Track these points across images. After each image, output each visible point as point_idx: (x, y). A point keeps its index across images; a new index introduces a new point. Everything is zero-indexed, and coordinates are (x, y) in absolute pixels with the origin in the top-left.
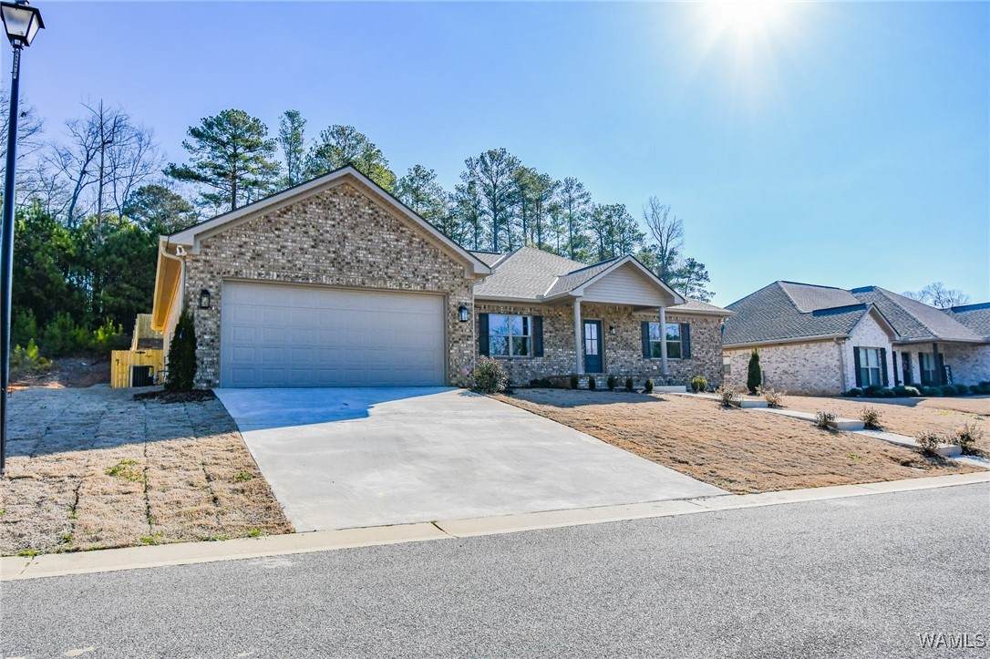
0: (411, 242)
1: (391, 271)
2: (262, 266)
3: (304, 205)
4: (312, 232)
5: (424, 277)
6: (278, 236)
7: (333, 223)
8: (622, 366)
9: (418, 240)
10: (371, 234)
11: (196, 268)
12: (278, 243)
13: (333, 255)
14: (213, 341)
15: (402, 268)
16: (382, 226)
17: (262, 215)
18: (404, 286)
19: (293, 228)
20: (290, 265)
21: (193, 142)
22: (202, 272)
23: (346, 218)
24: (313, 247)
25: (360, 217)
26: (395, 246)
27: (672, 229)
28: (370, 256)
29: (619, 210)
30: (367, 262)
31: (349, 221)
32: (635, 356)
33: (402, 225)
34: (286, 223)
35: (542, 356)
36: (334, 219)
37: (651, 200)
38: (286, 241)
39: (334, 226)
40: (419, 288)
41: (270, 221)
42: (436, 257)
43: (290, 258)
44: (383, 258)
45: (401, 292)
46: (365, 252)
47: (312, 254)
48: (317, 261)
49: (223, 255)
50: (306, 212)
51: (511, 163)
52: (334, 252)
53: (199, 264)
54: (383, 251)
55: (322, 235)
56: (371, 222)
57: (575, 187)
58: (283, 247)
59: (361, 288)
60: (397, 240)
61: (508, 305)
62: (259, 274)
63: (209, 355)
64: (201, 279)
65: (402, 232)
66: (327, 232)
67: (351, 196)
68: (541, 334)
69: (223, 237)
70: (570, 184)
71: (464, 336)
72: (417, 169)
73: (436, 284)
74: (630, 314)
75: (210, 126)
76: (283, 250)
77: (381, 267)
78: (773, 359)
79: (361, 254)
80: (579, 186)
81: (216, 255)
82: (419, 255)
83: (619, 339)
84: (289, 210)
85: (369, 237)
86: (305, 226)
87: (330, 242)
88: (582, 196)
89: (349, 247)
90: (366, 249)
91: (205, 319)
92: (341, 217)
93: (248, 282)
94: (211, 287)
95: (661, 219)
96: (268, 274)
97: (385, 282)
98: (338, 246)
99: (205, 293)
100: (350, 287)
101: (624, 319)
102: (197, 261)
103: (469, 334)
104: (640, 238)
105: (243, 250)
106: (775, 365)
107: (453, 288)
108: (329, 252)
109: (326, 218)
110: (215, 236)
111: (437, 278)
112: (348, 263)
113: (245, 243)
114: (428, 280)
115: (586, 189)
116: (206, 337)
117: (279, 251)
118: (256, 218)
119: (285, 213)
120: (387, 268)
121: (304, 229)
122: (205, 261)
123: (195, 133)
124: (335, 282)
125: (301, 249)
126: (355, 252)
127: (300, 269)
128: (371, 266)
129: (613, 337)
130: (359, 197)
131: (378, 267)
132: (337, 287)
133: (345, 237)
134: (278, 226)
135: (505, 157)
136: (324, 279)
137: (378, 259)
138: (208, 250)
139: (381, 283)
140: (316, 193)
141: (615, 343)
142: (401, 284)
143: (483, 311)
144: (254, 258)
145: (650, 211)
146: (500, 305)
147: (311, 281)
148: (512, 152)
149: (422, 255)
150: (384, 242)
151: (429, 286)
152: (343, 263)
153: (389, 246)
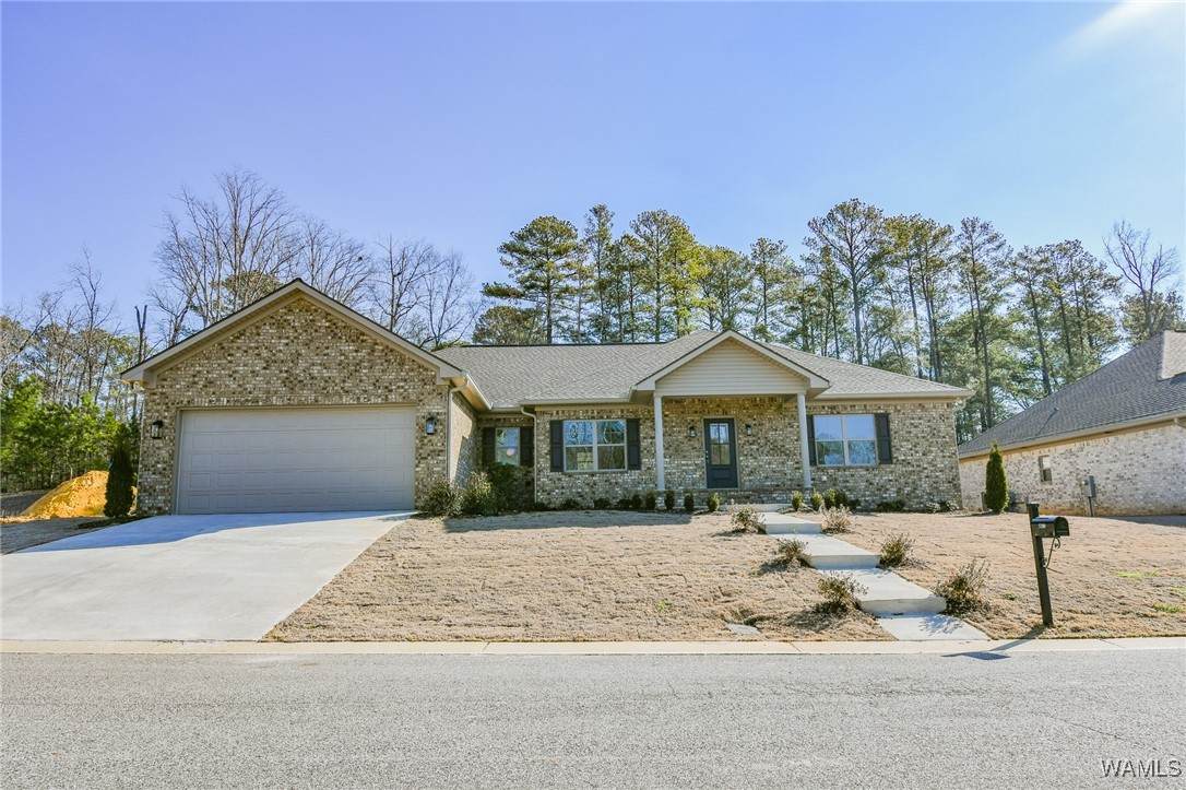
0: (373, 351)
1: (348, 385)
2: (214, 393)
3: (257, 327)
4: (265, 353)
5: (386, 387)
6: (230, 362)
7: (286, 341)
8: (767, 478)
9: (381, 348)
10: (327, 348)
11: (154, 401)
12: (230, 369)
13: (285, 375)
14: (164, 469)
15: (361, 381)
16: (340, 338)
17: (215, 342)
18: (362, 400)
19: (246, 352)
20: (240, 389)
21: (508, 257)
22: (159, 404)
23: (300, 334)
24: (265, 368)
25: (316, 331)
26: (354, 358)
27: (1157, 266)
28: (325, 371)
29: (1069, 249)
30: (322, 378)
31: (304, 337)
32: (789, 463)
33: (363, 334)
34: (238, 348)
35: (639, 468)
36: (288, 338)
37: (1115, 227)
38: (238, 365)
39: (287, 344)
40: (380, 400)
41: (223, 348)
42: (402, 364)
43: (241, 383)
44: (340, 372)
45: (359, 406)
46: (319, 368)
47: (263, 376)
48: (268, 383)
49: (178, 386)
50: (259, 334)
51: (870, 215)
52: (286, 371)
53: (156, 397)
54: (339, 365)
55: (274, 355)
56: (328, 334)
57: (978, 230)
58: (235, 372)
59: (316, 405)
60: (356, 351)
61: (590, 408)
62: (210, 401)
63: (161, 483)
64: (158, 411)
65: (362, 341)
66: (280, 351)
67: (307, 311)
68: (638, 441)
69: (178, 369)
70: (969, 226)
71: (434, 451)
72: (761, 242)
73: (401, 394)
74: (781, 406)
75: (521, 237)
76: (234, 375)
77: (337, 381)
78: (1103, 458)
79: (315, 371)
80: (985, 227)
81: (171, 387)
82: (382, 365)
83: (762, 441)
84: (241, 335)
85: (326, 351)
86: (257, 348)
87: (282, 361)
88: (990, 241)
89: (302, 364)
90: (320, 364)
91: (158, 448)
92: (296, 335)
93: (200, 409)
94: (165, 417)
95: (1137, 253)
96: (218, 400)
97: (341, 397)
98: (291, 365)
99: (159, 424)
100: (302, 406)
101: (770, 413)
102: (154, 394)
103: (442, 448)
104: (1111, 284)
105: (196, 379)
106: (1107, 466)
107: (422, 397)
108: (281, 372)
109: (280, 338)
110: (171, 369)
111: (402, 387)
112: (300, 381)
113: (199, 372)
114: (391, 391)
115: (996, 228)
116: (159, 466)
117: (231, 376)
118: (209, 346)
119: (238, 338)
120: (344, 381)
121: (256, 352)
122: (162, 393)
123: (508, 248)
124: (286, 402)
125: (253, 372)
126: (308, 369)
127: (250, 393)
128: (326, 381)
129: (751, 439)
130: (316, 311)
131: (334, 382)
132: (288, 407)
133: (299, 355)
134: (232, 352)
135: (860, 208)
136: (274, 400)
137: (335, 373)
138: (165, 383)
139: (336, 399)
140: (270, 312)
141: (755, 447)
142: (358, 398)
143: (555, 418)
144: (206, 386)
145: (1115, 244)
146: (577, 408)
147: (260, 403)
148: (867, 201)
149: (385, 364)
150: (341, 355)
151: (392, 397)
152: (295, 382)
153: (347, 358)
